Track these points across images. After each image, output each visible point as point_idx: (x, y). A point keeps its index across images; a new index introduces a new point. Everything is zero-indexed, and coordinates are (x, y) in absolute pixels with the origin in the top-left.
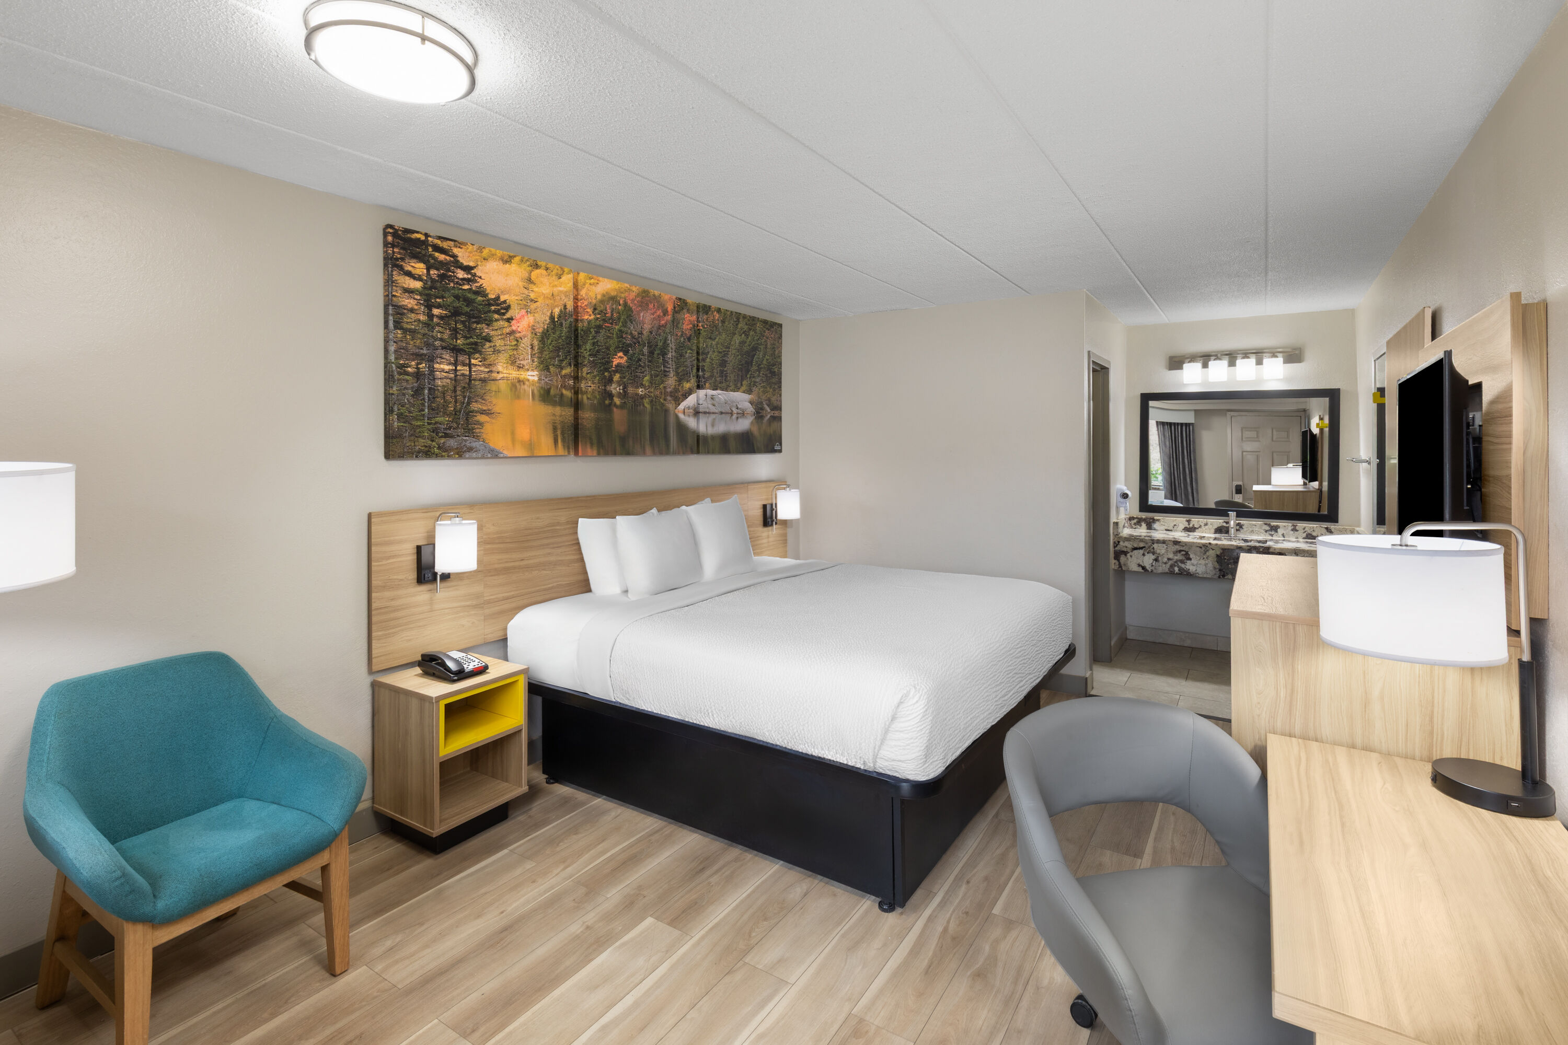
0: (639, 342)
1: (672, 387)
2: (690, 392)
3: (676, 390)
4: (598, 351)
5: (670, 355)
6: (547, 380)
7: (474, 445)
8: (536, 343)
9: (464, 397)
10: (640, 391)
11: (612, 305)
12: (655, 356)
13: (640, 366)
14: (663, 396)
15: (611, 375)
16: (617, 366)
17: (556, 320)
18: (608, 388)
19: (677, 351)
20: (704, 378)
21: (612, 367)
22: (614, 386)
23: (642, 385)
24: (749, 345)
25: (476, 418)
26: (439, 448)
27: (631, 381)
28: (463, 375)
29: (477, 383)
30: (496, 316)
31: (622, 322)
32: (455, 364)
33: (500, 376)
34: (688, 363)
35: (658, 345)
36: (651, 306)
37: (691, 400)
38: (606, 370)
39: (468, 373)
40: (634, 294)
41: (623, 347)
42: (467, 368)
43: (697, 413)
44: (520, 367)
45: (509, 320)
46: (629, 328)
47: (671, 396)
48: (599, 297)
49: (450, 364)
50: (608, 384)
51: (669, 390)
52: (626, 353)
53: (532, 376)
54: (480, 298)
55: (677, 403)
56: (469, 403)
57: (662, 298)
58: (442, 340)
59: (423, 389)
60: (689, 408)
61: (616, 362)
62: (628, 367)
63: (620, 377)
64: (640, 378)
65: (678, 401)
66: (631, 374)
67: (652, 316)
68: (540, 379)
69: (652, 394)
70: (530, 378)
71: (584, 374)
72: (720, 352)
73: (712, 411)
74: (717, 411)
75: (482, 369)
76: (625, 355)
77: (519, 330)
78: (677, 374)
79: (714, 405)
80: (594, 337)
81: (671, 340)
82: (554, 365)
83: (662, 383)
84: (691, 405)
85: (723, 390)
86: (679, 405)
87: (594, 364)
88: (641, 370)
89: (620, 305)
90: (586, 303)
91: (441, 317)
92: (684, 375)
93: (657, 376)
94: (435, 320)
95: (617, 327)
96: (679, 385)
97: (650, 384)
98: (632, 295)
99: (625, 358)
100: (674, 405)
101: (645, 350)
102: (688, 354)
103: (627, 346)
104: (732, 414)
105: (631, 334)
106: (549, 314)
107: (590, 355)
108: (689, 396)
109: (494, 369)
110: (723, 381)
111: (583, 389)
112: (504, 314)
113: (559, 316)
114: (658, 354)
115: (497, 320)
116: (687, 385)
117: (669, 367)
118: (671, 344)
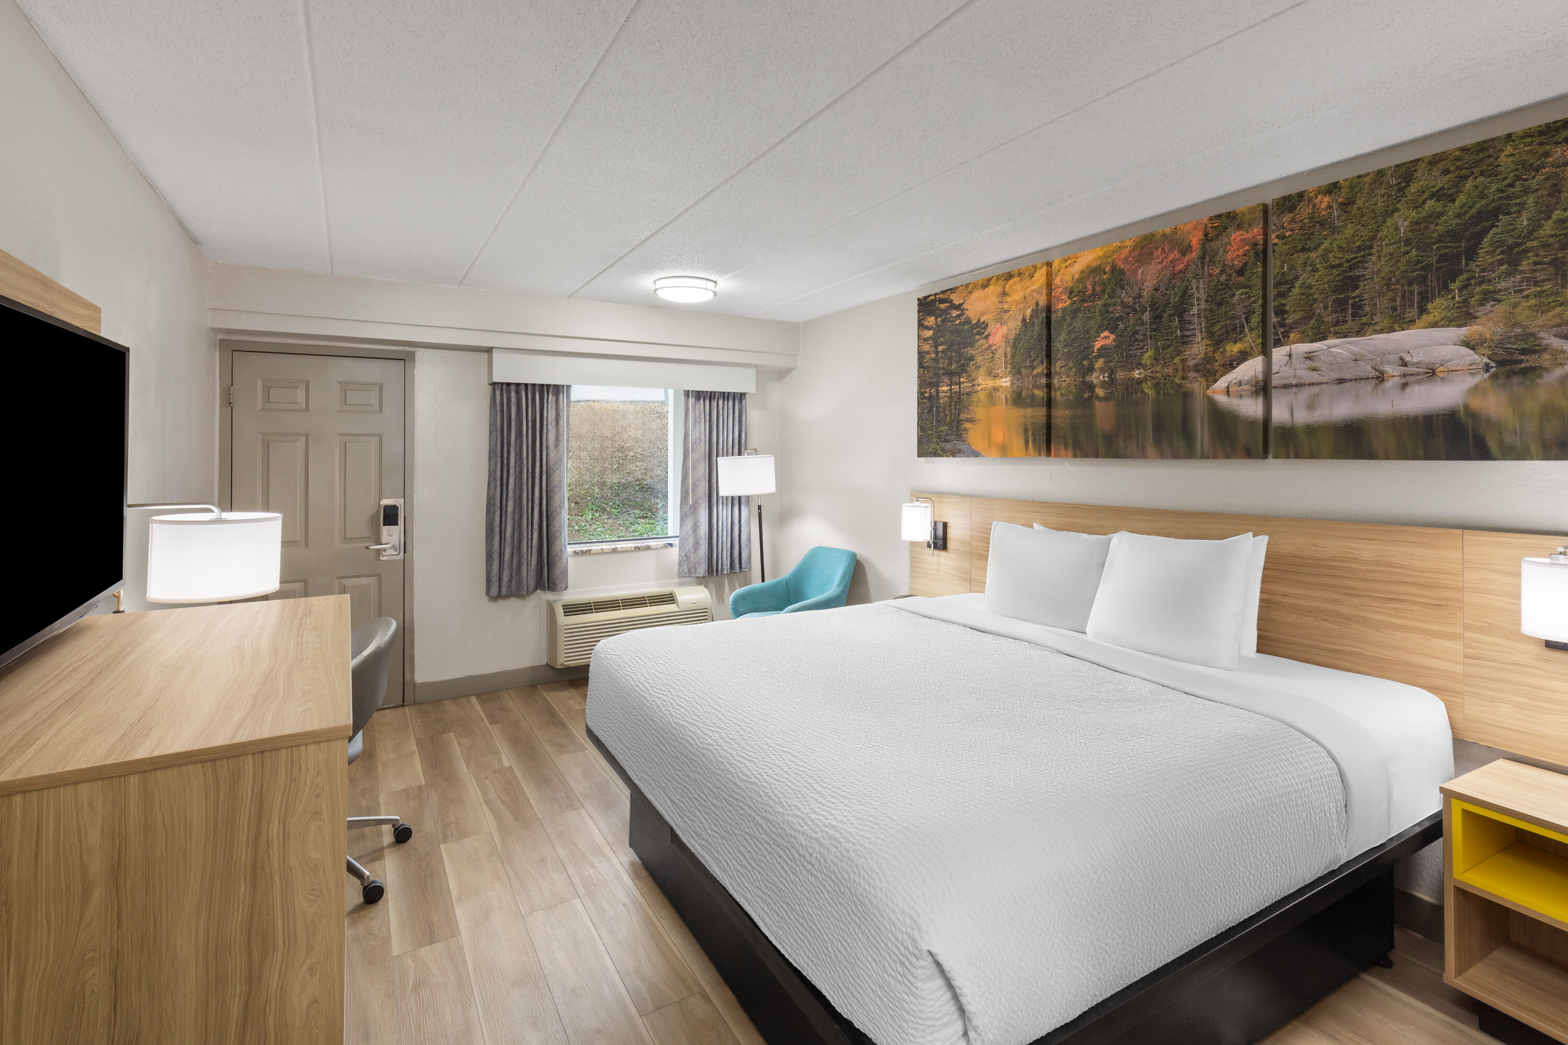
0: (1135, 310)
1: (1198, 357)
2: (1243, 357)
3: (1208, 360)
4: (1074, 339)
5: (1195, 310)
6: (1018, 383)
7: (962, 447)
8: (1009, 350)
9: (956, 409)
10: (1137, 374)
11: (1094, 278)
12: (1165, 319)
13: (1137, 340)
14: (1180, 374)
15: (1092, 362)
16: (1102, 348)
17: (1028, 321)
18: (1088, 379)
19: (1210, 299)
20: (1282, 325)
21: (1093, 352)
22: (1095, 374)
23: (1141, 365)
24: (1458, 216)
25: (963, 426)
26: (941, 450)
27: (1122, 364)
28: (955, 392)
29: (964, 397)
30: (977, 337)
31: (1108, 294)
32: (951, 385)
33: (981, 387)
34: (1239, 311)
35: (1170, 303)
36: (1157, 253)
37: (1252, 368)
38: (1086, 357)
39: (958, 390)
40: (1128, 249)
41: (1108, 324)
42: (958, 386)
43: (1263, 388)
44: (995, 377)
45: (987, 337)
46: (1119, 297)
47: (1197, 371)
48: (1076, 276)
49: (947, 386)
50: (1087, 374)
51: (1191, 363)
52: (1113, 330)
53: (1005, 382)
54: (966, 327)
55: (1211, 379)
56: (959, 414)
57: (1179, 232)
58: (943, 369)
59: (933, 407)
60: (1240, 383)
61: (1098, 345)
62: (1116, 347)
63: (1105, 362)
64: (1135, 356)
65: (1211, 376)
66: (1122, 354)
67: (1160, 266)
68: (1012, 384)
69: (1158, 375)
70: (1004, 384)
71: (1058, 369)
72: (1333, 267)
73: (1307, 381)
74: (1324, 379)
75: (967, 385)
76: (1112, 333)
77: (995, 343)
78: (1210, 334)
79: (1314, 369)
80: (1070, 325)
81: (1197, 288)
82: (1025, 367)
83: (1178, 355)
84: (1247, 378)
85: (1346, 337)
86: (1215, 381)
87: (1068, 355)
88: (1138, 345)
89: (1105, 273)
90: (1060, 290)
91: (943, 352)
92: (1227, 332)
93: (1168, 347)
94: (940, 355)
95: (1100, 303)
96: (1214, 351)
97: (1154, 362)
98: (1125, 252)
99: (1112, 337)
100: (1204, 384)
101: (1146, 317)
102: (1236, 297)
103: (1115, 321)
104: (1380, 378)
105: (1122, 302)
106: (1021, 318)
107: (1065, 346)
108: (1238, 364)
109: (976, 383)
110: (1349, 318)
111: (1057, 385)
112: (983, 333)
113: (1031, 316)
114: (1171, 315)
115: (978, 340)
116: (1234, 348)
117: (1194, 329)
118: (1198, 292)
